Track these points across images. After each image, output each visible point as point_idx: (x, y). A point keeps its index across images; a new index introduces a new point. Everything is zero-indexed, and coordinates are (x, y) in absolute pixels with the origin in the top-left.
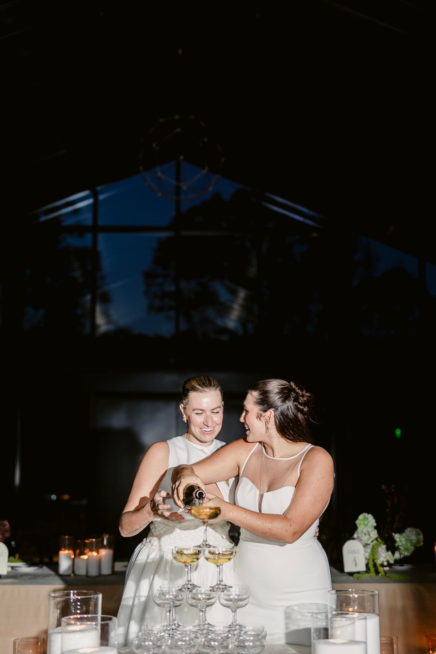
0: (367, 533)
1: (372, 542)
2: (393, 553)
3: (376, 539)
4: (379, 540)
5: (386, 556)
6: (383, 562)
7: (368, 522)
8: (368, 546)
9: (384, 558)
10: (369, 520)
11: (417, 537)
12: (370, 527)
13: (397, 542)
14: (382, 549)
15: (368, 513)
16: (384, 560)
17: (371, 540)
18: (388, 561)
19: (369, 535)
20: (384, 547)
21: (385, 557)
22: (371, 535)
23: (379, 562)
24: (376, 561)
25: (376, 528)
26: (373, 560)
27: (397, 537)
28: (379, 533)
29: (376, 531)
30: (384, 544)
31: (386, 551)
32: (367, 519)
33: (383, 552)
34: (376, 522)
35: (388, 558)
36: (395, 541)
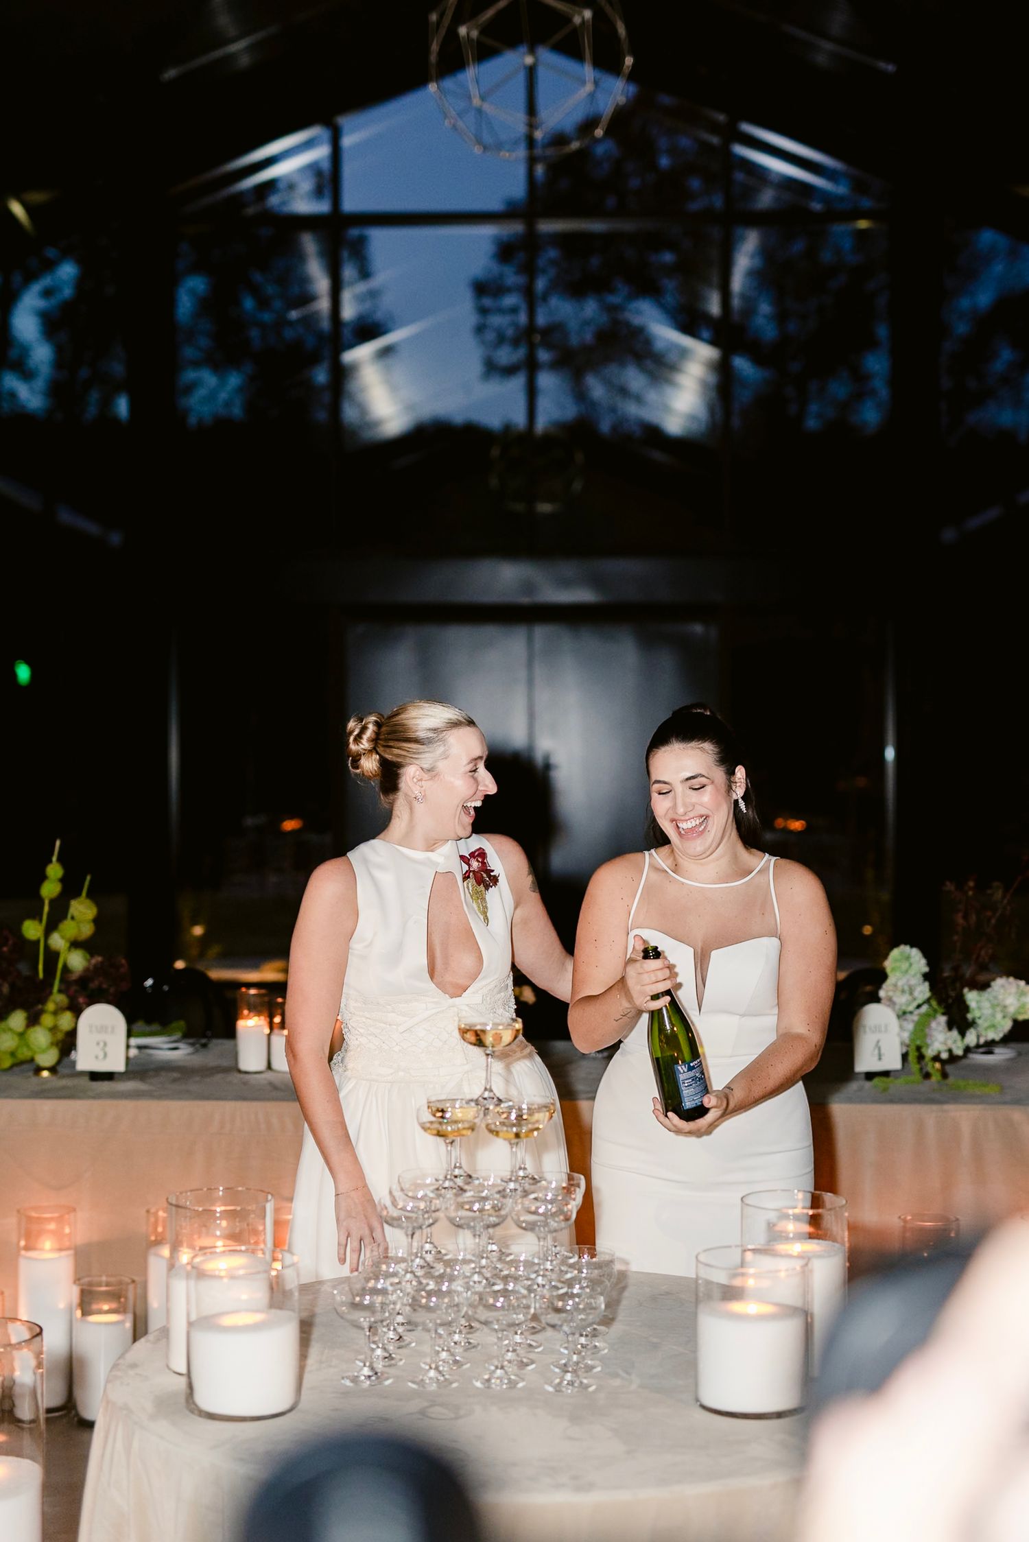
0: (906, 988)
1: (919, 1006)
2: (963, 1034)
3: (928, 1001)
4: (934, 1003)
5: (946, 1039)
6: (939, 1053)
7: (911, 965)
8: (908, 1016)
9: (941, 1043)
10: (912, 960)
11: (1019, 1000)
12: (914, 976)
13: (971, 1010)
14: (939, 1024)
15: (912, 946)
16: (942, 1048)
17: (915, 1004)
18: (950, 1051)
19: (911, 994)
20: (943, 1019)
21: (945, 1043)
22: (916, 994)
23: (930, 1053)
24: (924, 1050)
25: (926, 977)
26: (919, 1049)
27: (971, 997)
28: (932, 989)
29: (927, 984)
30: (944, 1014)
31: (946, 1029)
32: (908, 958)
33: (941, 1032)
34: (929, 964)
35: (950, 1044)
36: (966, 1009)
